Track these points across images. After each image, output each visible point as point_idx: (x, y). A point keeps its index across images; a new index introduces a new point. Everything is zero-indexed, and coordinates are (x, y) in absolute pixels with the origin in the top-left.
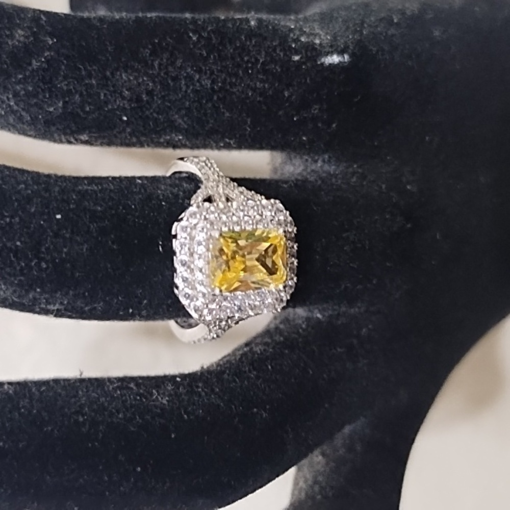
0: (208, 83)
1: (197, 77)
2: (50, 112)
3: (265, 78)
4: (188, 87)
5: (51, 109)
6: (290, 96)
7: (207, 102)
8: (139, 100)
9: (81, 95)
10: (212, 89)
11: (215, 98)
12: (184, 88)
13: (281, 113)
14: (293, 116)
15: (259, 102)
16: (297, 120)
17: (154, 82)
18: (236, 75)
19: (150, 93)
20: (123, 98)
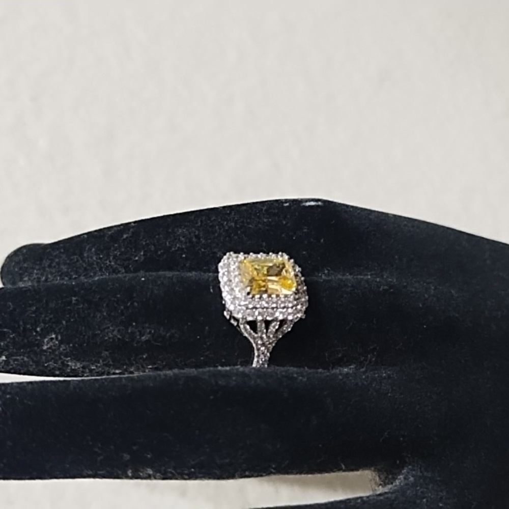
0: (233, 224)
1: (225, 223)
2: (137, 260)
3: (268, 216)
4: (220, 229)
5: (137, 258)
6: (286, 224)
7: (234, 235)
8: (191, 241)
9: (154, 245)
10: (236, 227)
11: (239, 232)
12: (218, 231)
13: (283, 235)
14: (292, 237)
15: (267, 230)
16: (296, 238)
17: (198, 230)
18: (250, 218)
19: (197, 237)
20: (181, 242)
